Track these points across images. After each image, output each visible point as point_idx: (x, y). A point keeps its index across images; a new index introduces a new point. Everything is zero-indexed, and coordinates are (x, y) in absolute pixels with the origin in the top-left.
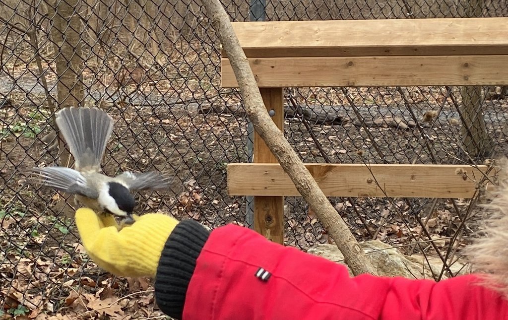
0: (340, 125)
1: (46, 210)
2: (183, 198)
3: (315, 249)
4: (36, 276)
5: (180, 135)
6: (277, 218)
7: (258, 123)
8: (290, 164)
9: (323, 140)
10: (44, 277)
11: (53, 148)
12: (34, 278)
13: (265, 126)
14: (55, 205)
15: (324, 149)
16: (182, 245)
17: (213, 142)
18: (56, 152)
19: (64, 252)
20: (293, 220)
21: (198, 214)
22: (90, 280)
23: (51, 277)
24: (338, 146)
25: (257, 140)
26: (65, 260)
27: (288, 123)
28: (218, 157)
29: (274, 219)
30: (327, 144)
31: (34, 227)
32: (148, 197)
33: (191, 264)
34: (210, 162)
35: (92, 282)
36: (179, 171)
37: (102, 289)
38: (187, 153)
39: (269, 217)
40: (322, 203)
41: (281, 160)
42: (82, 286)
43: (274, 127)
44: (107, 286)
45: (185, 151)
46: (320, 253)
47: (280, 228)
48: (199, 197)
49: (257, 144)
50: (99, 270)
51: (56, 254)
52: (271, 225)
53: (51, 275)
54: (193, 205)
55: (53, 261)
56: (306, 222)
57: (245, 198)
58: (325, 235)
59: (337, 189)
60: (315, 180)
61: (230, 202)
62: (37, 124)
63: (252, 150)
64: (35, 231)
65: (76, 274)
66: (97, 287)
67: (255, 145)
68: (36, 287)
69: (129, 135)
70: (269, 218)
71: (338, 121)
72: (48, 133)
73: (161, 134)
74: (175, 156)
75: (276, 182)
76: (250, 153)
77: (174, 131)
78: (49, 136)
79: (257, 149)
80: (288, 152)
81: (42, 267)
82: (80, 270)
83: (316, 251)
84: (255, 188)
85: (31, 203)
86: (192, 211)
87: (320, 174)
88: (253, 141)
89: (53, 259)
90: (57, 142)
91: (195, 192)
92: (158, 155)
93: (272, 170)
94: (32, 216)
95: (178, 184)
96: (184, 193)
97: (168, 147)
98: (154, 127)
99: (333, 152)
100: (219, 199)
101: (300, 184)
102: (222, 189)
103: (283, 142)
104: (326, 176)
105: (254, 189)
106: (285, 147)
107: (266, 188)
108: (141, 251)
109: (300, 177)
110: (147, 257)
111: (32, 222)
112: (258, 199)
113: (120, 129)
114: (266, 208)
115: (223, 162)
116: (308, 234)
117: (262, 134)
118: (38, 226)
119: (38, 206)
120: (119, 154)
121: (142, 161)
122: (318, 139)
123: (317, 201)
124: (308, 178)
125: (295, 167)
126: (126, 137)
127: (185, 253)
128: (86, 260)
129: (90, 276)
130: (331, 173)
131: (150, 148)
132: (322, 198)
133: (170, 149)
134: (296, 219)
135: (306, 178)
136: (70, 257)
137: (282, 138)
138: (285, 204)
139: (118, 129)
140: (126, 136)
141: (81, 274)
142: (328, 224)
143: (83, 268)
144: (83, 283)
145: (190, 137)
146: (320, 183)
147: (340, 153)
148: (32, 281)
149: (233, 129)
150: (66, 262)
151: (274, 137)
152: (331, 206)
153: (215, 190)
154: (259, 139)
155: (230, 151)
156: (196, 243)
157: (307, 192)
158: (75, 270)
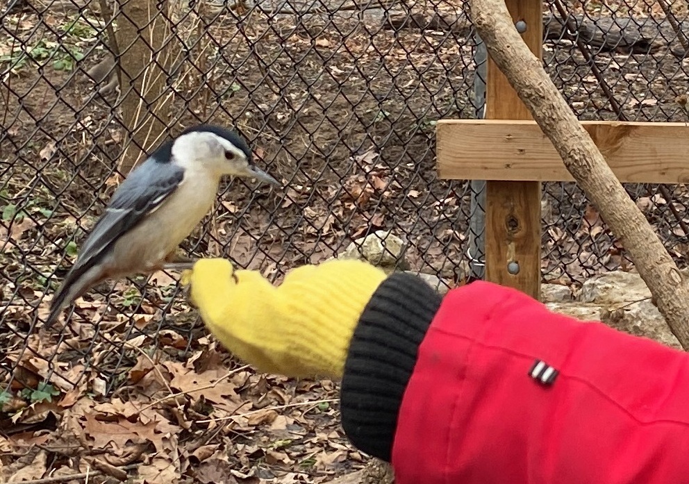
0: (645, 53)
1: (94, 205)
2: (352, 185)
3: (598, 281)
4: (73, 328)
5: (349, 69)
6: (529, 222)
7: (496, 43)
8: (553, 120)
9: (614, 81)
10: (88, 330)
11: (107, 91)
12: (70, 333)
13: (509, 50)
14: (111, 195)
15: (617, 97)
16: (392, 320)
17: (411, 82)
18: (114, 99)
19: (127, 285)
20: (558, 229)
21: (381, 217)
22: (177, 336)
23: (101, 329)
24: (641, 92)
25: (492, 76)
26: (129, 299)
27: (551, 49)
28: (419, 110)
29: (522, 224)
30: (622, 87)
31: (70, 237)
32: (288, 183)
33: (410, 355)
34: (404, 119)
35: (181, 340)
36: (347, 135)
37: (200, 353)
38: (361, 102)
39: (512, 220)
40: (611, 192)
41: (538, 113)
42: (161, 346)
43: (525, 52)
44: (207, 347)
45: (357, 98)
46: (607, 288)
47: (533, 241)
48: (382, 184)
49: (492, 84)
50: (193, 318)
51: (111, 288)
52: (516, 235)
53: (103, 327)
54: (371, 199)
55: (107, 301)
56: (582, 233)
57: (469, 187)
58: (616, 257)
59: (639, 168)
60: (601, 151)
61: (440, 194)
62: (77, 44)
63: (483, 95)
64: (73, 244)
65: (149, 325)
66: (189, 350)
67: (489, 86)
68: (73, 350)
69: (252, 67)
70: (513, 222)
71: (643, 46)
72: (99, 62)
73: (312, 65)
74: (339, 107)
75: (527, 155)
76: (480, 101)
77: (338, 61)
78: (100, 67)
79: (492, 93)
80: (549, 97)
81: (85, 312)
82: (158, 317)
83: (599, 284)
84: (486, 165)
85: (65, 191)
86: (368, 211)
87: (607, 141)
88: (486, 79)
89: (107, 297)
90: (115, 78)
91: (375, 175)
92: (306, 105)
93: (520, 132)
94: (67, 216)
95: (344, 159)
96: (355, 177)
97: (326, 90)
98: (300, 52)
99: (634, 102)
100: (420, 188)
101: (571, 157)
102: (427, 169)
103: (541, 80)
104: (619, 144)
105: (486, 168)
106: (545, 88)
107: (508, 166)
108: (314, 325)
109: (572, 144)
110: (324, 338)
111: (66, 226)
112: (493, 185)
113: (235, 56)
114: (508, 204)
115: (429, 120)
116: (584, 254)
117: (502, 64)
118: (77, 235)
119: (79, 198)
120: (232, 102)
121: (276, 116)
122: (605, 80)
123: (602, 189)
124: (588, 147)
125: (563, 125)
126: (247, 71)
127: (397, 333)
128: (169, 299)
129: (175, 328)
130: (629, 139)
131: (293, 91)
132: (612, 184)
133: (330, 94)
134: (562, 226)
135: (583, 147)
136: (138, 294)
137: (539, 73)
138: (544, 198)
139: (232, 56)
140: (247, 69)
141: (160, 325)
142: (623, 231)
143: (163, 315)
144: (162, 342)
145: (367, 72)
146: (608, 157)
147: (645, 105)
148: (65, 337)
149: (448, 58)
150: (131, 302)
151: (526, 69)
152: (628, 199)
153: (413, 172)
154: (496, 74)
155: (441, 99)
156: (418, 315)
157: (585, 172)
158: (148, 318)
